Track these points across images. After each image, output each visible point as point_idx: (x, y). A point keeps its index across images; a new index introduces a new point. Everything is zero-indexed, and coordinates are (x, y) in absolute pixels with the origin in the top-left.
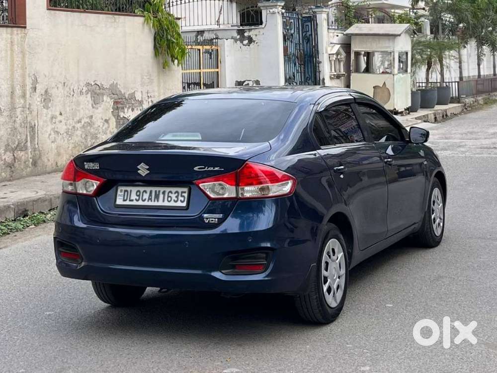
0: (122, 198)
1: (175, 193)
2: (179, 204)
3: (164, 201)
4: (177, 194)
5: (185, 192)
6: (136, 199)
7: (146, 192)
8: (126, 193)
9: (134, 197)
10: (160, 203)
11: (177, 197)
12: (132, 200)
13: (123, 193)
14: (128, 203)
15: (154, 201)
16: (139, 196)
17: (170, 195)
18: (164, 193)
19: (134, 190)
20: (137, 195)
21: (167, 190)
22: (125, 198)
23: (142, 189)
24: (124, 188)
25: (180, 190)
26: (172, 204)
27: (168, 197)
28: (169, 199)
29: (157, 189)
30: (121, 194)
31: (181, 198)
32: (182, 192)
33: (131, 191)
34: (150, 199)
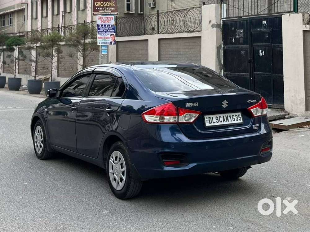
0: (209, 122)
1: (235, 116)
2: (239, 122)
3: (231, 121)
4: (236, 117)
5: (240, 115)
6: (217, 122)
7: (221, 117)
8: (210, 119)
9: (215, 120)
10: (230, 122)
11: (237, 118)
12: (215, 123)
13: (208, 119)
14: (212, 124)
15: (227, 121)
16: (218, 120)
17: (233, 117)
18: (230, 116)
19: (214, 117)
20: (217, 120)
21: (231, 114)
22: (210, 122)
23: (218, 116)
24: (208, 116)
25: (237, 114)
26: (236, 122)
27: (233, 118)
28: (234, 119)
29: (226, 115)
30: (207, 120)
31: (239, 118)
32: (239, 115)
33: (212, 118)
34: (224, 121)
